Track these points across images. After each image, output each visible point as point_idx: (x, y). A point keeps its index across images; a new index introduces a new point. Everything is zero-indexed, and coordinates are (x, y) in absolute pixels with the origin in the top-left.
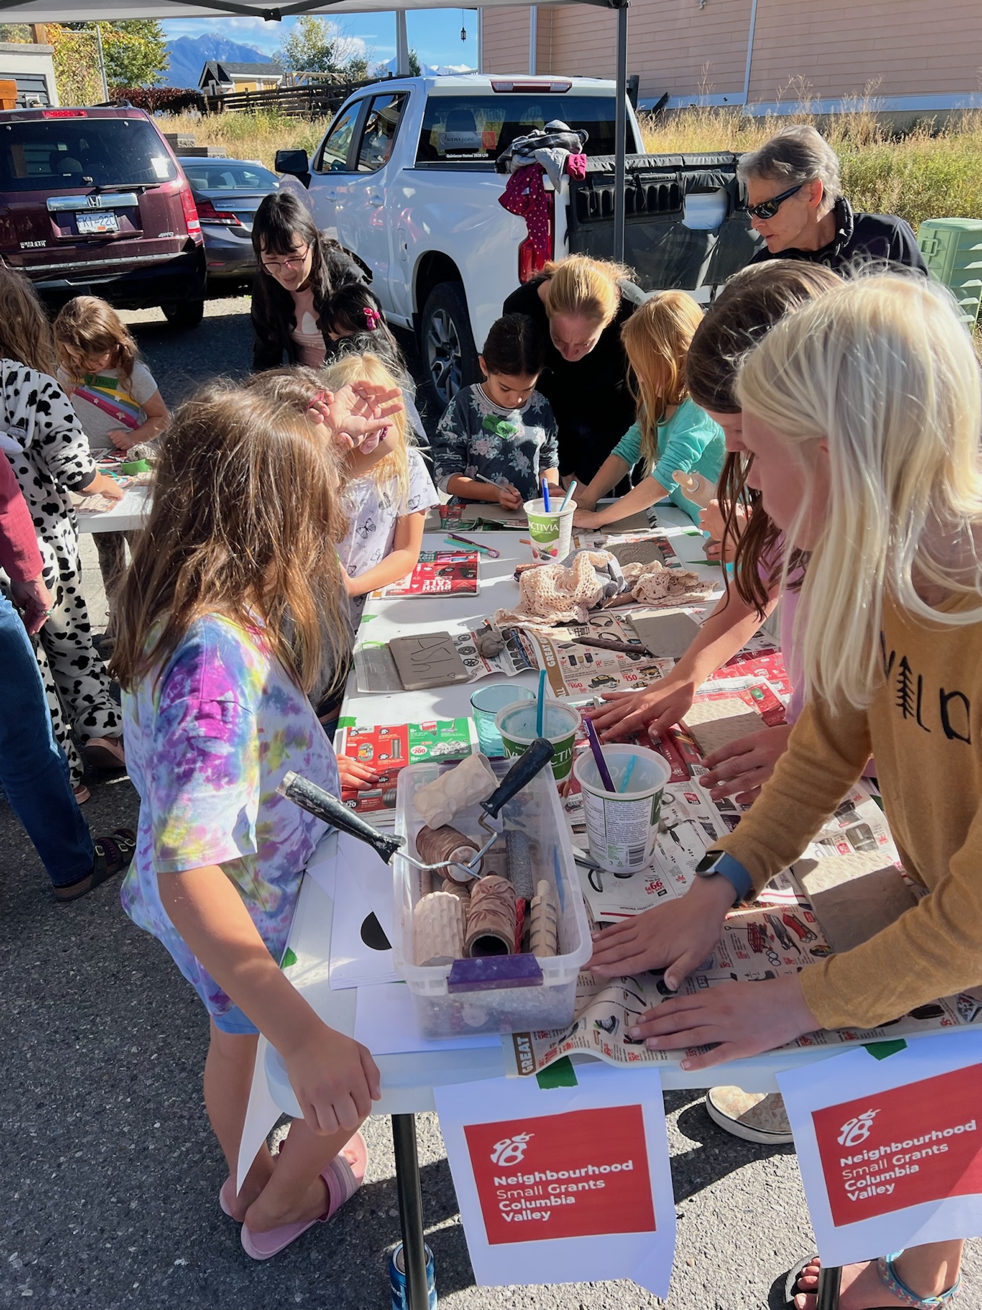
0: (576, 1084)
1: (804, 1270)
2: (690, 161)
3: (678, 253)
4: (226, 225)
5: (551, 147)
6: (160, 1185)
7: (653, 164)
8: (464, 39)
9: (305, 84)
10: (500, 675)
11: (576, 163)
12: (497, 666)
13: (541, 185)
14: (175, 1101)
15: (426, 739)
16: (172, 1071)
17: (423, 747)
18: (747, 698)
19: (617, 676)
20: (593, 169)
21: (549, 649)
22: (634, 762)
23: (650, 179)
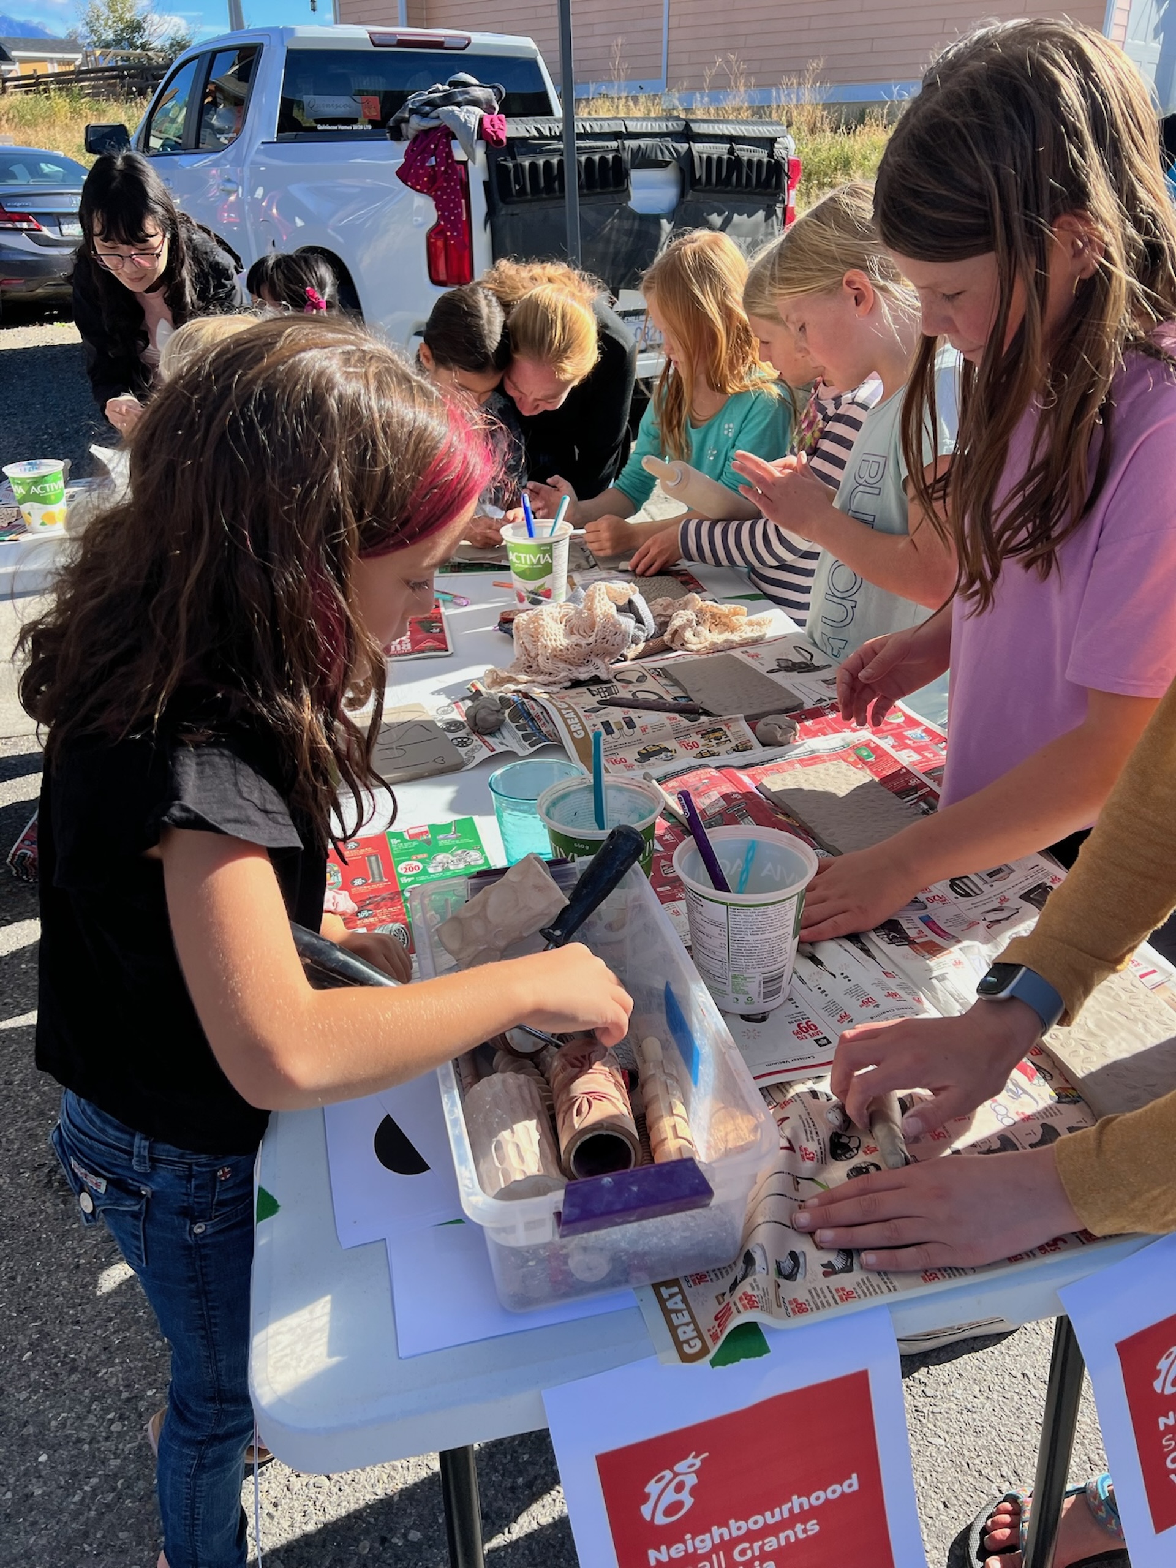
0: (767, 1351)
1: (989, 1522)
2: (634, 127)
3: (626, 244)
4: (22, 230)
5: (459, 105)
6: (57, 1548)
7: (588, 129)
8: (314, 10)
9: (113, 64)
10: (509, 755)
11: (493, 126)
12: (502, 744)
13: (450, 154)
14: (66, 1419)
15: (417, 851)
16: (56, 1374)
17: (415, 863)
18: (851, 760)
19: (672, 744)
20: (514, 134)
21: (572, 715)
22: (752, 848)
23: (586, 148)
